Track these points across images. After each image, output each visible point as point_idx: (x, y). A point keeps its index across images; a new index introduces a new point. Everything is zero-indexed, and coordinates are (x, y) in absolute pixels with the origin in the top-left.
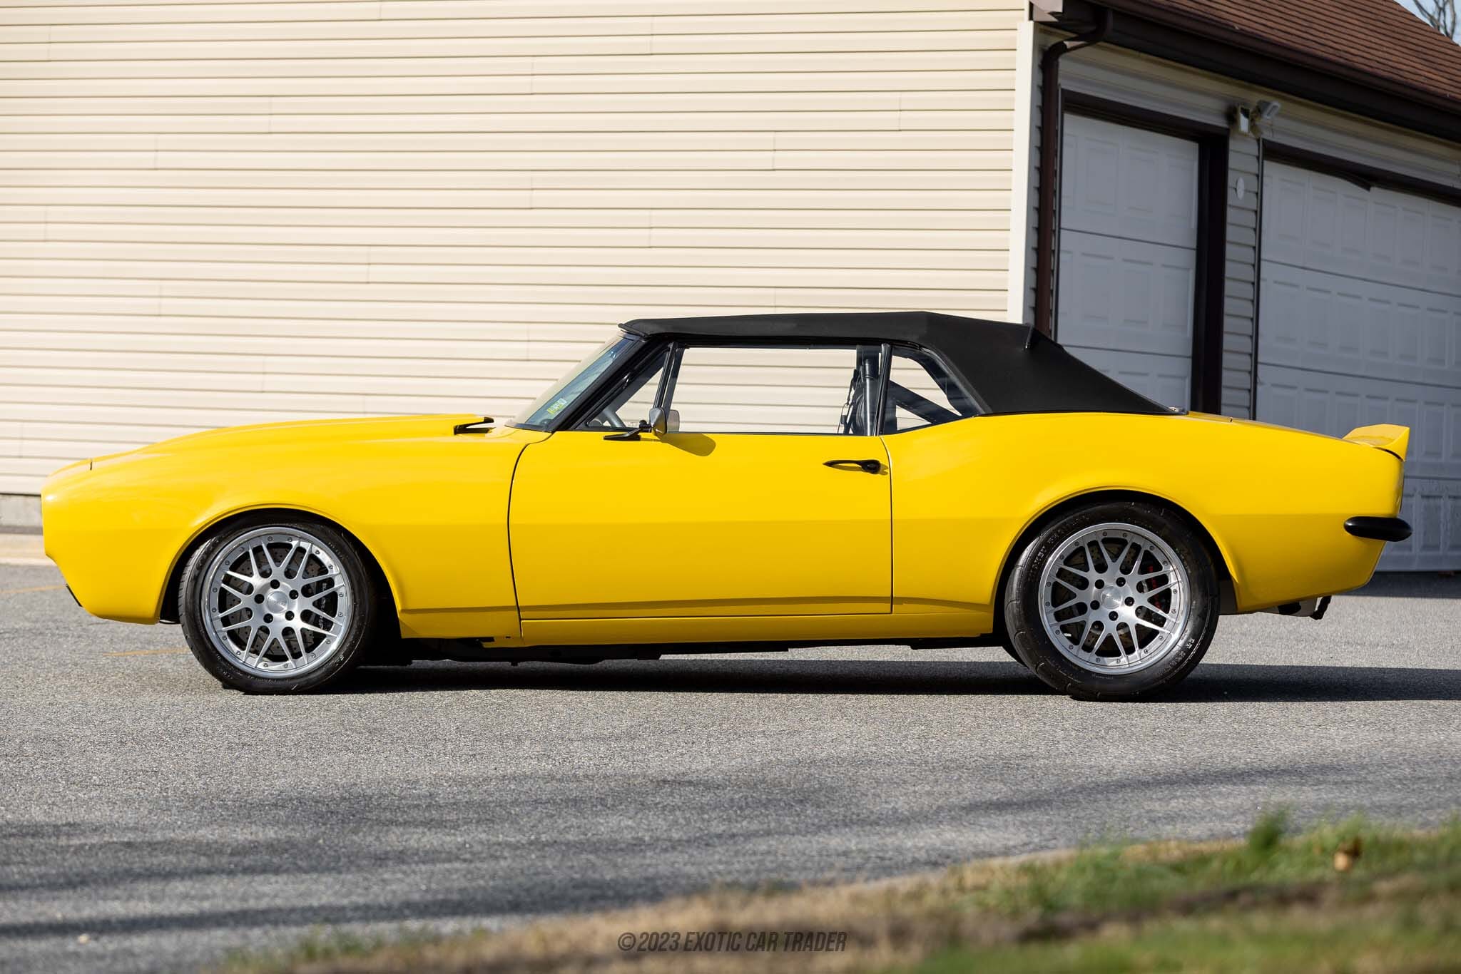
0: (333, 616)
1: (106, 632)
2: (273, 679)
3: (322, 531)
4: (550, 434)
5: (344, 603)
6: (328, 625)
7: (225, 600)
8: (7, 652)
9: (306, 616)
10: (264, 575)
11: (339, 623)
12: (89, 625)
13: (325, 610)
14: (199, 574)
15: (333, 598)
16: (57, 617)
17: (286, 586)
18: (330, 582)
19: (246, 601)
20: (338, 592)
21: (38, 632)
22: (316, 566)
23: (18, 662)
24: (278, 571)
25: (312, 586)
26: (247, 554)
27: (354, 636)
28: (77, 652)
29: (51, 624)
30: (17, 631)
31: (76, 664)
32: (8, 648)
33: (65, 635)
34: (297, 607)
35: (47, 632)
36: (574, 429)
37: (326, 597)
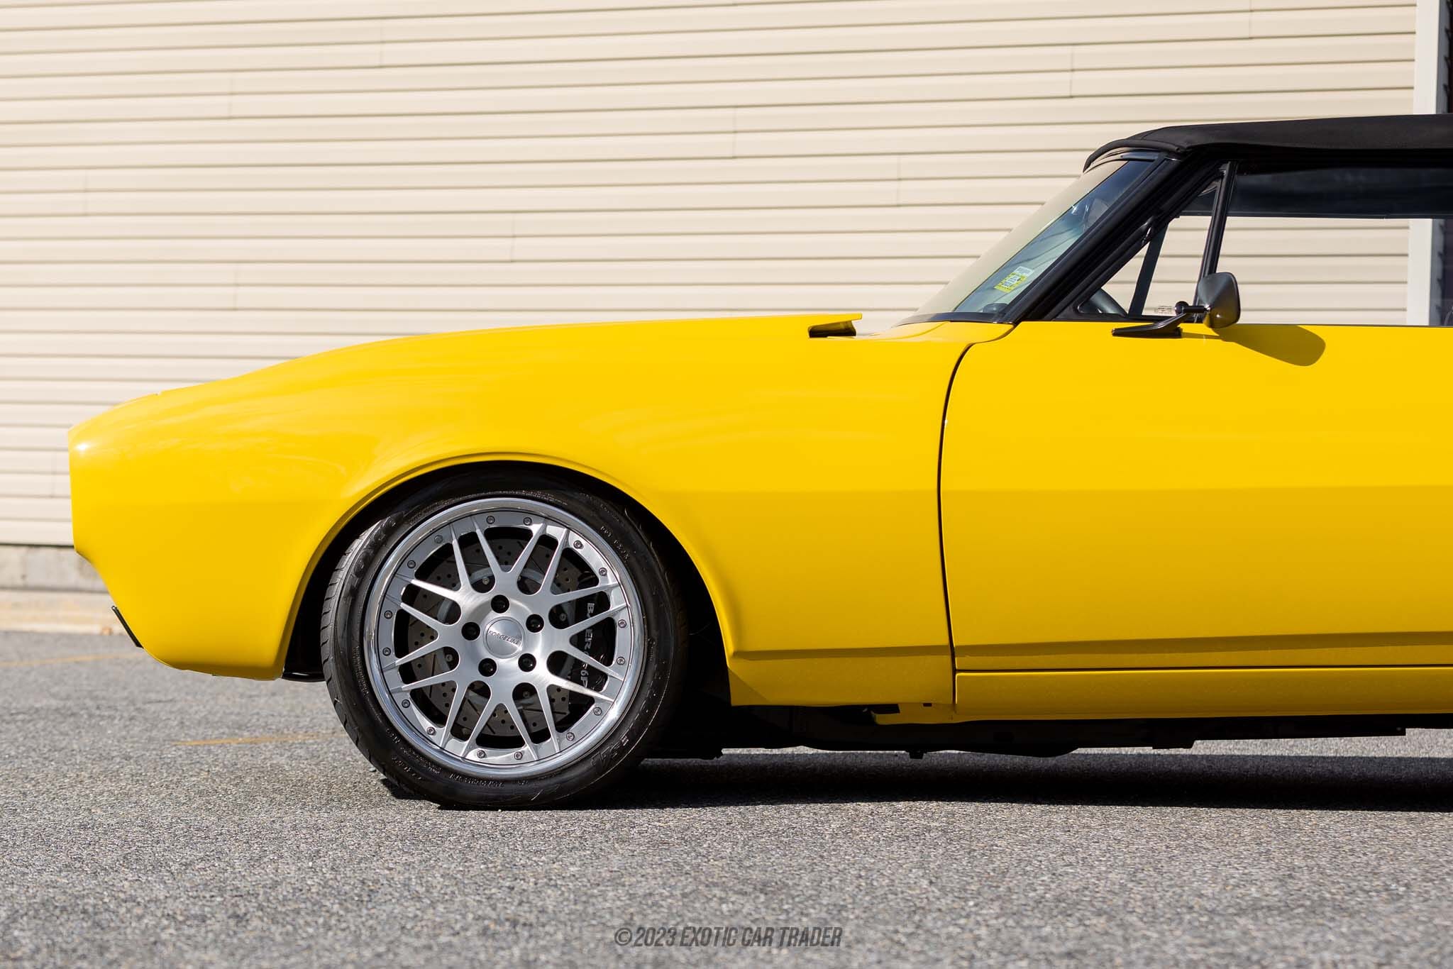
0: (608, 662)
1: (171, 712)
2: (497, 781)
3: (589, 505)
4: (1008, 327)
5: (628, 640)
6: (597, 679)
7: (407, 634)
8: (16, 739)
9: (557, 662)
10: (480, 587)
11: (617, 676)
12: (145, 703)
13: (591, 653)
14: (359, 585)
15: (606, 632)
16: (97, 693)
17: (521, 607)
18: (602, 601)
19: (447, 635)
20: (617, 619)
21: (69, 712)
22: (574, 572)
23: (33, 754)
24: (505, 580)
25: (566, 608)
26: (448, 549)
27: (648, 700)
28: (129, 740)
29: (89, 703)
30: (37, 710)
31: (128, 758)
32: (19, 735)
33: (109, 717)
34: (541, 646)
35: (82, 712)
36: (1054, 318)
37: (593, 628)
